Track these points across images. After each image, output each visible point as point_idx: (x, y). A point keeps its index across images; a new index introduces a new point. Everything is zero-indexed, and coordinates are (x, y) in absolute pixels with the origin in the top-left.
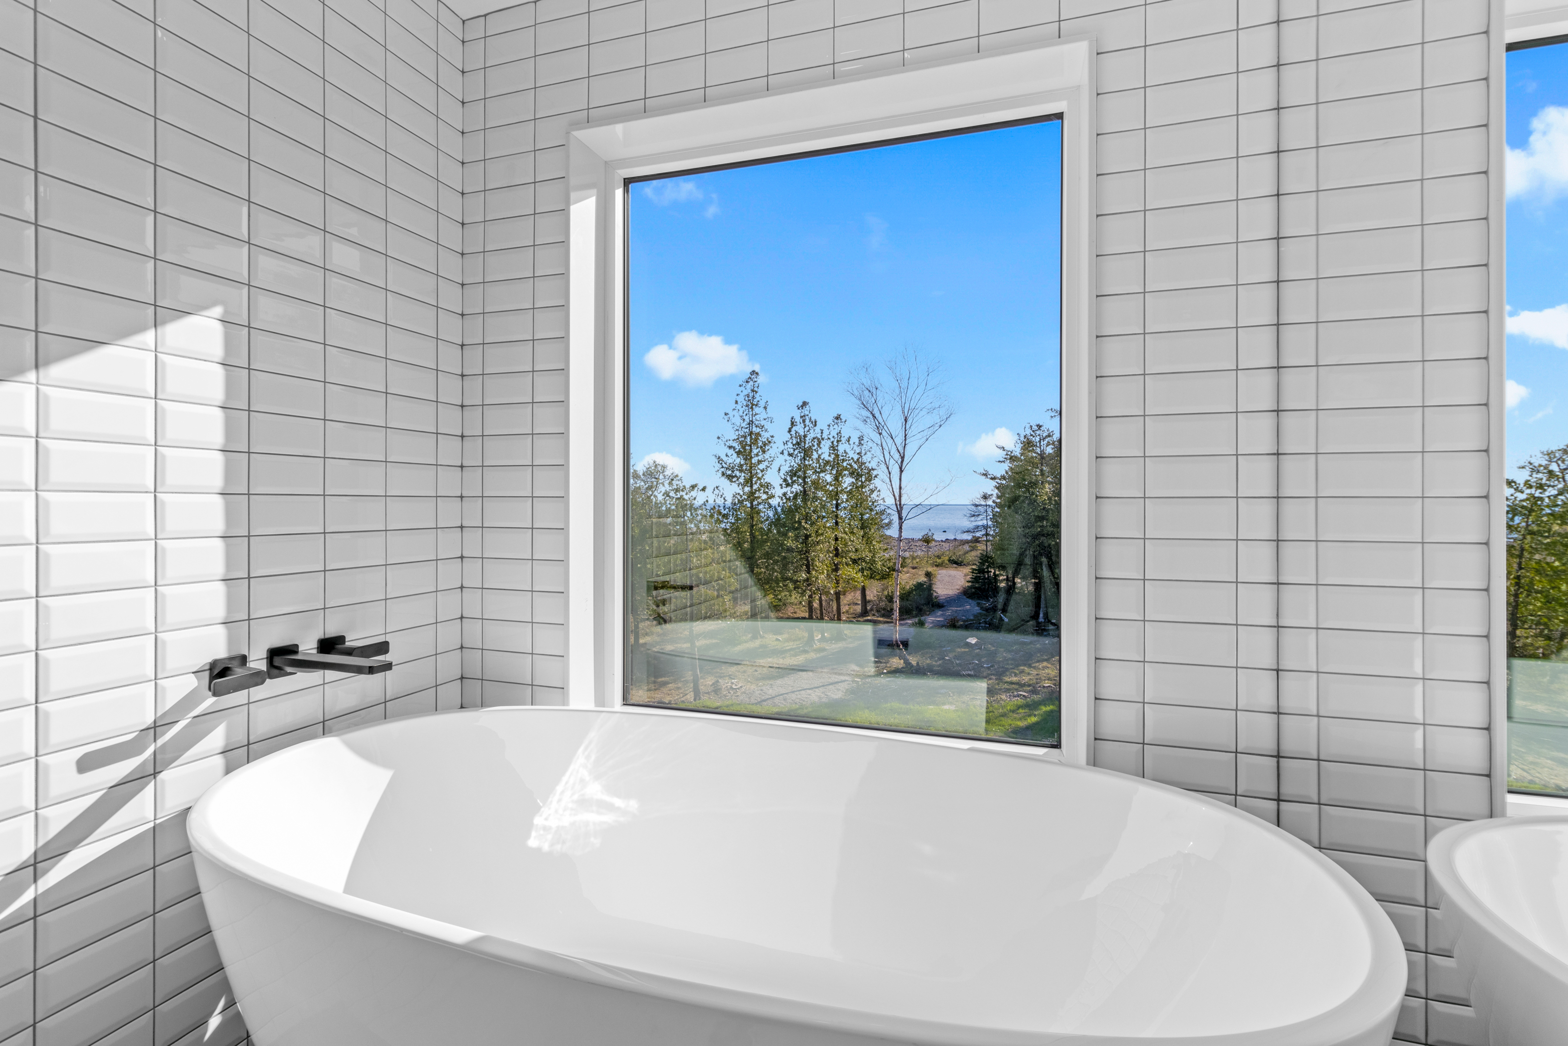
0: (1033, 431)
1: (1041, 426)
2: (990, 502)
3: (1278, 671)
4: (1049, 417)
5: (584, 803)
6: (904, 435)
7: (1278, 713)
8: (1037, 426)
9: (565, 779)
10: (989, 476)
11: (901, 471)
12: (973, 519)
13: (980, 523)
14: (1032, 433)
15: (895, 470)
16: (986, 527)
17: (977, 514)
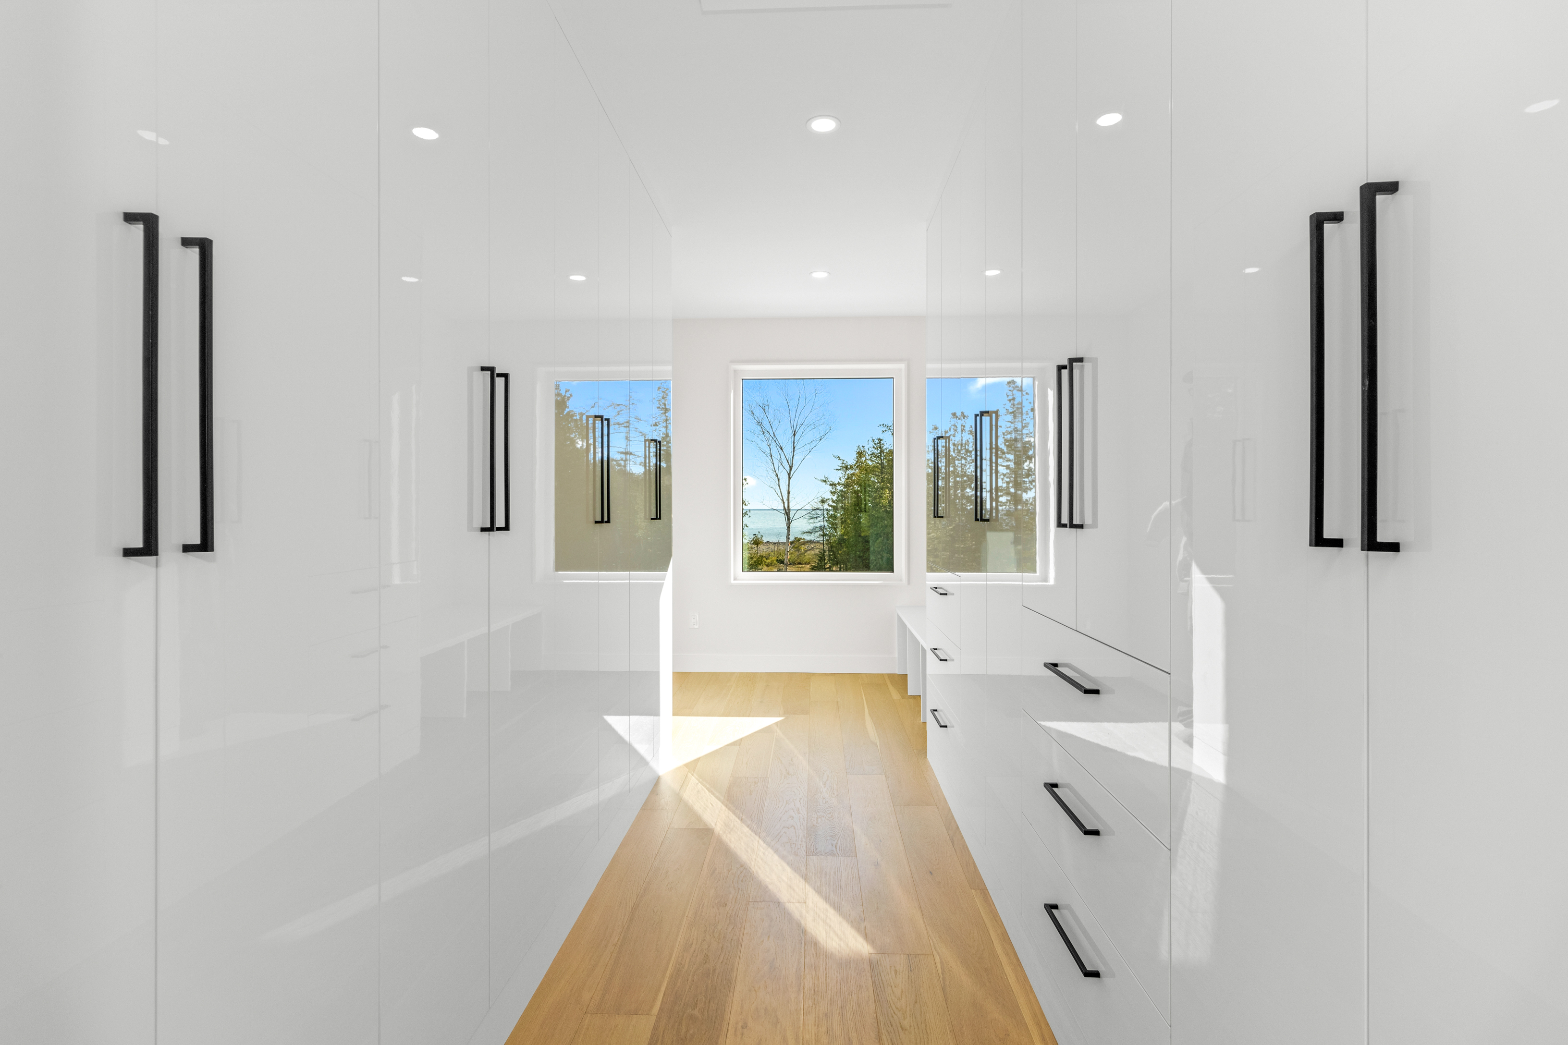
2: (826, 506)
4: (881, 432)
6: (793, 447)
10: (828, 483)
11: (790, 478)
12: (812, 521)
13: (818, 525)
15: (784, 476)
16: (822, 528)
17: (815, 516)
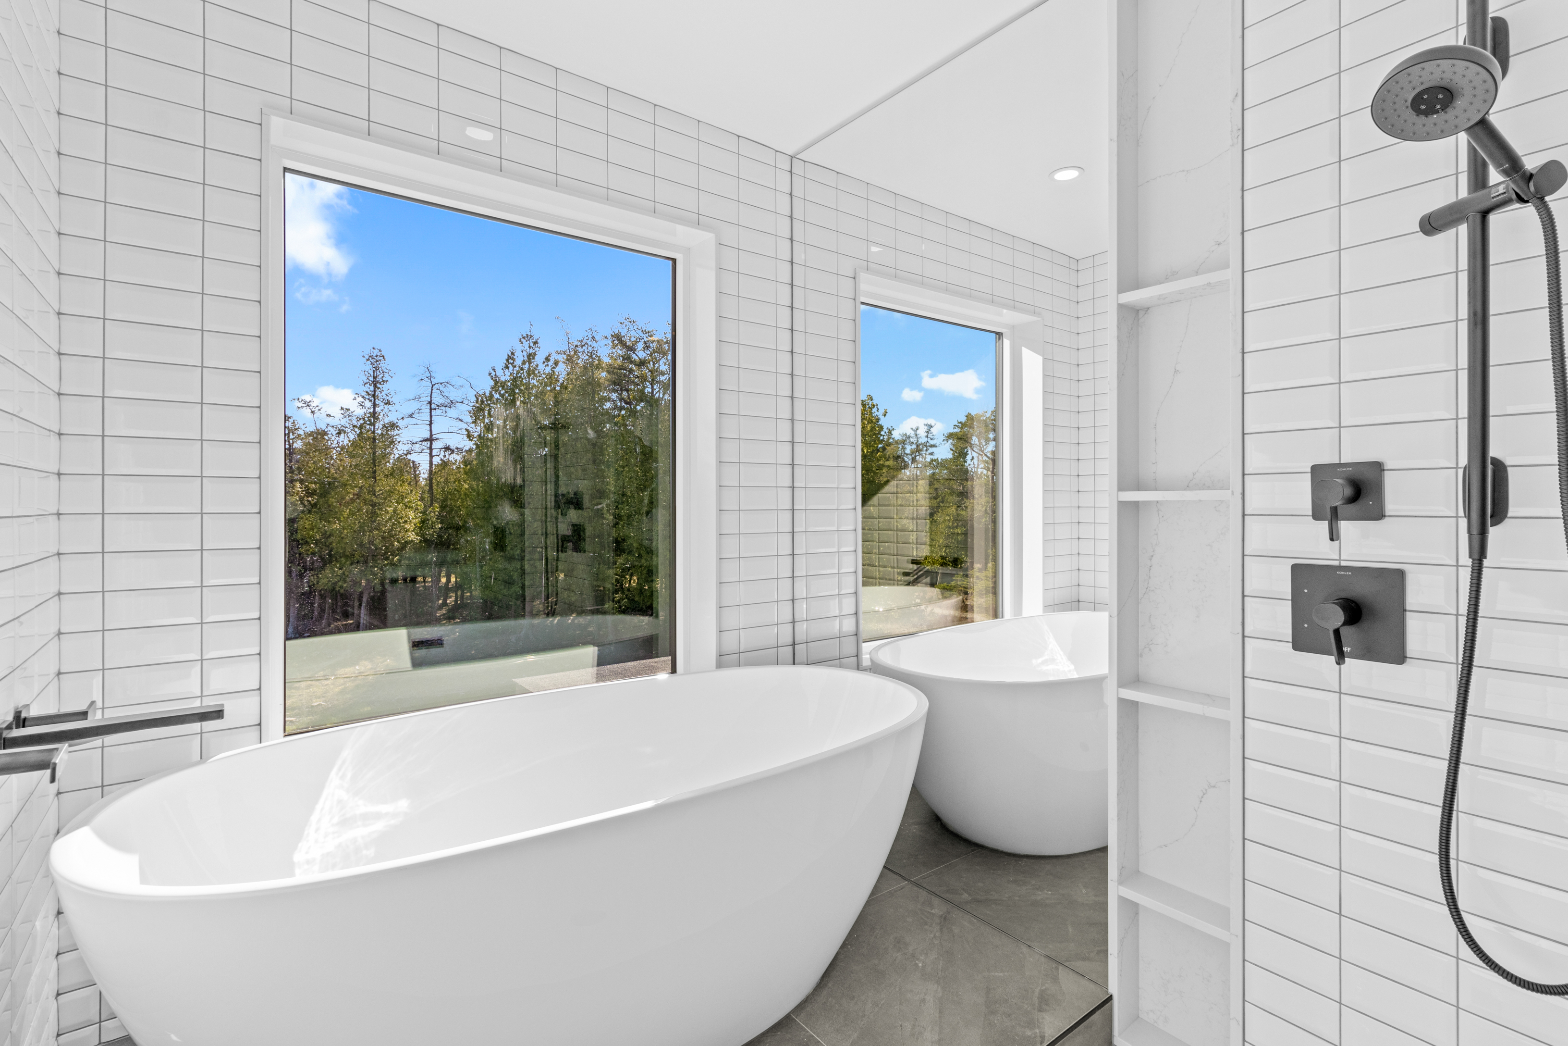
5: (346, 822)
9: (319, 807)
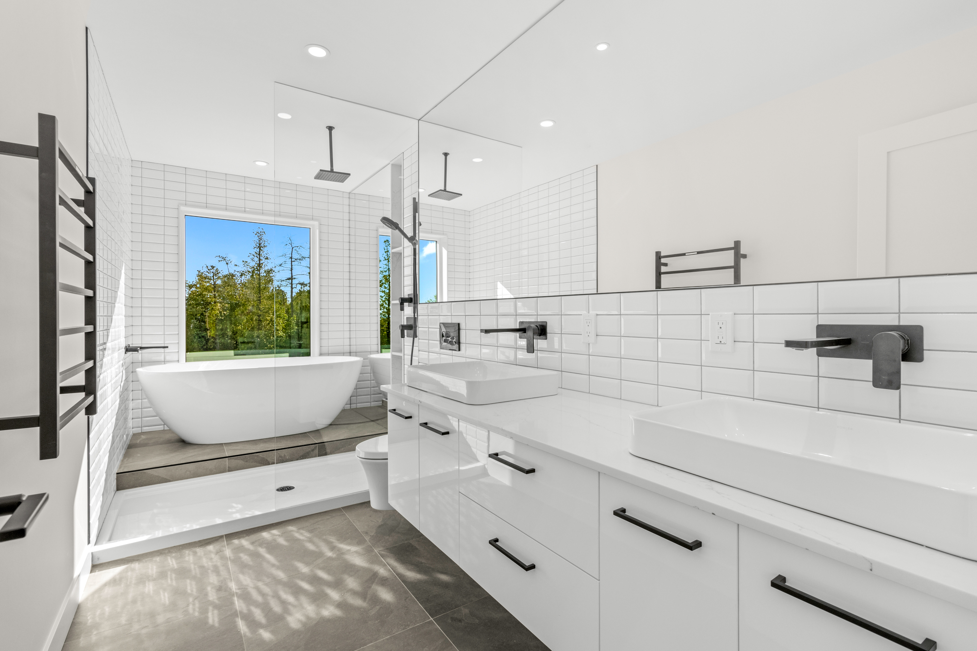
0: (209, 270)
1: (214, 267)
3: (350, 338)
7: (350, 345)
8: (212, 266)
14: (208, 271)
